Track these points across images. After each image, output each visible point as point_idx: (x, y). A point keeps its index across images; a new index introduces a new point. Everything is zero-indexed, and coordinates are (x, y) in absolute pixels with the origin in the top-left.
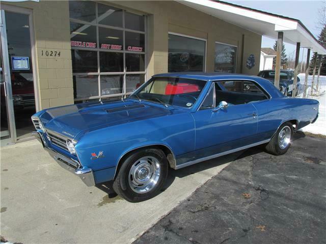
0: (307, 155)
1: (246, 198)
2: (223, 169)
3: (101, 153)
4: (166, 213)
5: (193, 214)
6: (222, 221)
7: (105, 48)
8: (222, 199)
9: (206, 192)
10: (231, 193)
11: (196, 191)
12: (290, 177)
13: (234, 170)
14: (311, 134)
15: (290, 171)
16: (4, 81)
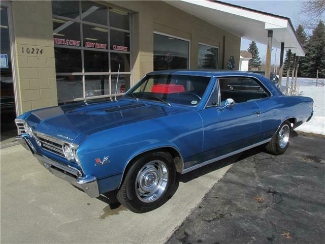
0: (306, 154)
1: (259, 202)
2: (227, 172)
3: (106, 159)
4: (179, 223)
5: (209, 224)
6: (242, 229)
7: (89, 47)
8: (235, 204)
9: (216, 198)
10: (243, 197)
11: (205, 197)
12: (297, 177)
13: (238, 172)
14: (303, 132)
15: (295, 171)
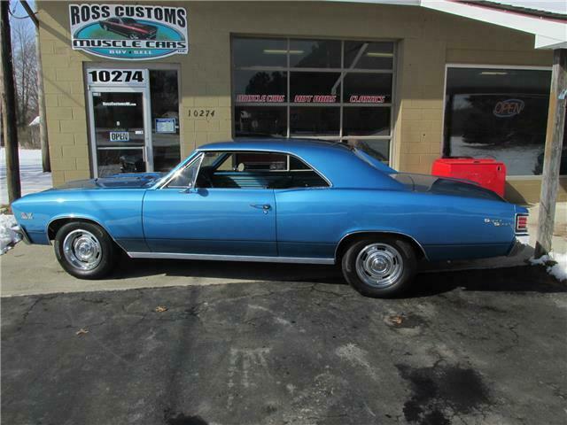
3: (30, 215)
7: (302, 101)
16: (144, 145)
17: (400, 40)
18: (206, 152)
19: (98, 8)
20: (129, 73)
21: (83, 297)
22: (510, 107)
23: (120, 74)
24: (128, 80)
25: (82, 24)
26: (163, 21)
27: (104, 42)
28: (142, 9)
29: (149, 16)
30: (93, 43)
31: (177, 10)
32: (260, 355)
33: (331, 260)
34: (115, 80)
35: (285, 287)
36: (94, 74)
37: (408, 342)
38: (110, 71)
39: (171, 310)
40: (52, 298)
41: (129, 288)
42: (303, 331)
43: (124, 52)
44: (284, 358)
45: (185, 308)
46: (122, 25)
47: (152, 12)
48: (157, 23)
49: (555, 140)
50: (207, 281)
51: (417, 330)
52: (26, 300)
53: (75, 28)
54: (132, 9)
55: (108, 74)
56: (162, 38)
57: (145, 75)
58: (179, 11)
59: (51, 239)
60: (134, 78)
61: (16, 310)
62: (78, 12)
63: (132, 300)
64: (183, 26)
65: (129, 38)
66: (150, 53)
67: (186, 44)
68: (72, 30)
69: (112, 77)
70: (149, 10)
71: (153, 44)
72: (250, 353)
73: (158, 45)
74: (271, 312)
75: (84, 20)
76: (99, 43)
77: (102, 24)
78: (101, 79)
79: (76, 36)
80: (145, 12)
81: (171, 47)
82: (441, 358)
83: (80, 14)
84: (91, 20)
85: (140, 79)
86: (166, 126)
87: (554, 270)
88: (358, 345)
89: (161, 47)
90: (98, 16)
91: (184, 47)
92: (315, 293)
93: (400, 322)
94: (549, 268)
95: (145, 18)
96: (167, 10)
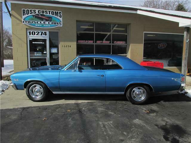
3: (17, 79)
7: (99, 43)
9: (59, 106)
16: (47, 57)
17: (129, 24)
18: (80, 58)
19: (32, 10)
20: (42, 33)
21: (39, 108)
22: (163, 46)
23: (39, 33)
24: (41, 35)
25: (26, 15)
26: (54, 16)
27: (34, 22)
28: (47, 11)
29: (49, 14)
30: (30, 22)
31: (59, 12)
32: (110, 124)
33: (123, 93)
34: (37, 35)
35: (108, 102)
36: (30, 32)
37: (154, 118)
38: (36, 32)
39: (73, 111)
40: (28, 108)
41: (54, 104)
42: (119, 116)
43: (41, 25)
44: (118, 124)
45: (77, 110)
46: (40, 16)
47: (51, 12)
48: (52, 16)
49: (186, 55)
50: (80, 101)
51: (155, 114)
52: (19, 110)
53: (24, 17)
54: (44, 11)
55: (35, 32)
56: (53, 21)
57: (48, 33)
58: (60, 12)
59: (25, 88)
60: (44, 34)
61: (17, 113)
62: (25, 11)
63: (57, 108)
64: (61, 17)
65: (42, 20)
66: (49, 26)
67: (62, 23)
68: (23, 18)
69: (36, 34)
70: (49, 12)
71: (50, 23)
72: (106, 123)
73: (52, 23)
74: (106, 110)
75: (27, 14)
76: (32, 22)
77: (33, 16)
78: (32, 34)
79: (24, 20)
80: (48, 12)
81: (57, 24)
82: (167, 122)
83: (26, 12)
84: (30, 14)
85: (46, 35)
86: (54, 51)
87: (188, 95)
88: (139, 119)
89: (53, 24)
90: (32, 13)
91: (61, 24)
92: (117, 104)
93: (148, 112)
94: (186, 94)
95: (48, 14)
96: (55, 12)
